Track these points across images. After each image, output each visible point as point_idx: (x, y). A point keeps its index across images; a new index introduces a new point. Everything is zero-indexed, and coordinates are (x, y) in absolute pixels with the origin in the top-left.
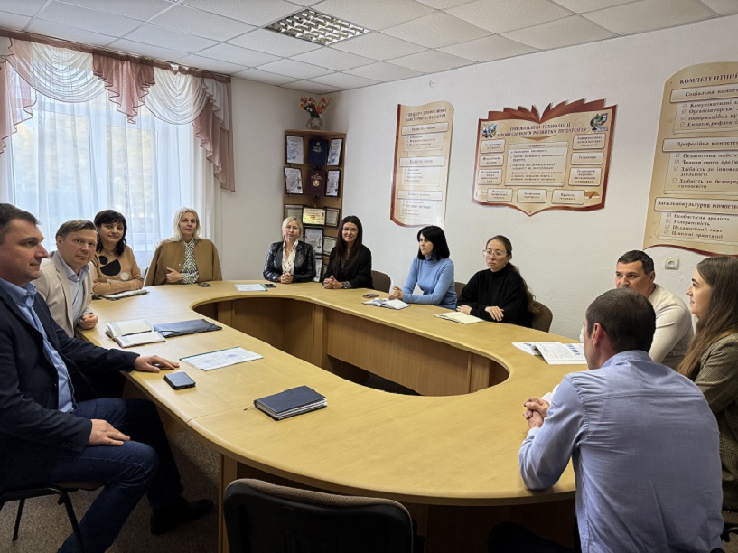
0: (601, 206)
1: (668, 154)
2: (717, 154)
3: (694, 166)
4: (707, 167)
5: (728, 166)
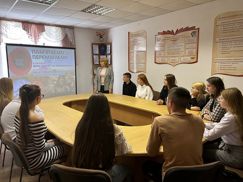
0: (197, 62)
1: (217, 43)
2: (233, 42)
3: (225, 46)
4: (230, 46)
5: (236, 46)
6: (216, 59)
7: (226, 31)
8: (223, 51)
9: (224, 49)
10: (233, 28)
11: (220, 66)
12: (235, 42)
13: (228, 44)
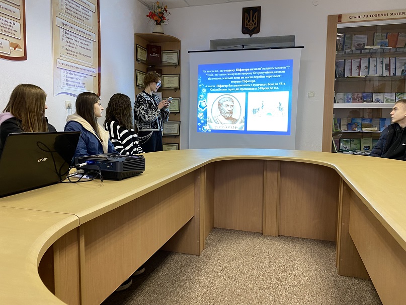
0: (24, 58)
1: (58, 28)
2: (79, 37)
3: (71, 41)
4: (76, 43)
5: (83, 45)
6: (61, 61)
7: (69, 11)
8: (68, 48)
9: (69, 44)
10: (78, 12)
11: (66, 78)
12: (81, 37)
13: (74, 38)
